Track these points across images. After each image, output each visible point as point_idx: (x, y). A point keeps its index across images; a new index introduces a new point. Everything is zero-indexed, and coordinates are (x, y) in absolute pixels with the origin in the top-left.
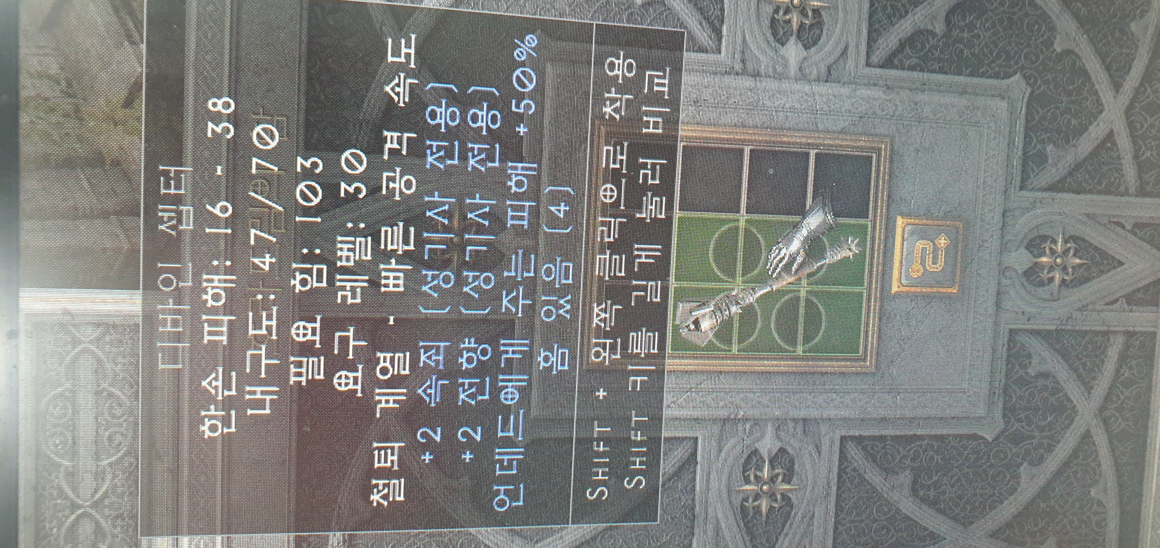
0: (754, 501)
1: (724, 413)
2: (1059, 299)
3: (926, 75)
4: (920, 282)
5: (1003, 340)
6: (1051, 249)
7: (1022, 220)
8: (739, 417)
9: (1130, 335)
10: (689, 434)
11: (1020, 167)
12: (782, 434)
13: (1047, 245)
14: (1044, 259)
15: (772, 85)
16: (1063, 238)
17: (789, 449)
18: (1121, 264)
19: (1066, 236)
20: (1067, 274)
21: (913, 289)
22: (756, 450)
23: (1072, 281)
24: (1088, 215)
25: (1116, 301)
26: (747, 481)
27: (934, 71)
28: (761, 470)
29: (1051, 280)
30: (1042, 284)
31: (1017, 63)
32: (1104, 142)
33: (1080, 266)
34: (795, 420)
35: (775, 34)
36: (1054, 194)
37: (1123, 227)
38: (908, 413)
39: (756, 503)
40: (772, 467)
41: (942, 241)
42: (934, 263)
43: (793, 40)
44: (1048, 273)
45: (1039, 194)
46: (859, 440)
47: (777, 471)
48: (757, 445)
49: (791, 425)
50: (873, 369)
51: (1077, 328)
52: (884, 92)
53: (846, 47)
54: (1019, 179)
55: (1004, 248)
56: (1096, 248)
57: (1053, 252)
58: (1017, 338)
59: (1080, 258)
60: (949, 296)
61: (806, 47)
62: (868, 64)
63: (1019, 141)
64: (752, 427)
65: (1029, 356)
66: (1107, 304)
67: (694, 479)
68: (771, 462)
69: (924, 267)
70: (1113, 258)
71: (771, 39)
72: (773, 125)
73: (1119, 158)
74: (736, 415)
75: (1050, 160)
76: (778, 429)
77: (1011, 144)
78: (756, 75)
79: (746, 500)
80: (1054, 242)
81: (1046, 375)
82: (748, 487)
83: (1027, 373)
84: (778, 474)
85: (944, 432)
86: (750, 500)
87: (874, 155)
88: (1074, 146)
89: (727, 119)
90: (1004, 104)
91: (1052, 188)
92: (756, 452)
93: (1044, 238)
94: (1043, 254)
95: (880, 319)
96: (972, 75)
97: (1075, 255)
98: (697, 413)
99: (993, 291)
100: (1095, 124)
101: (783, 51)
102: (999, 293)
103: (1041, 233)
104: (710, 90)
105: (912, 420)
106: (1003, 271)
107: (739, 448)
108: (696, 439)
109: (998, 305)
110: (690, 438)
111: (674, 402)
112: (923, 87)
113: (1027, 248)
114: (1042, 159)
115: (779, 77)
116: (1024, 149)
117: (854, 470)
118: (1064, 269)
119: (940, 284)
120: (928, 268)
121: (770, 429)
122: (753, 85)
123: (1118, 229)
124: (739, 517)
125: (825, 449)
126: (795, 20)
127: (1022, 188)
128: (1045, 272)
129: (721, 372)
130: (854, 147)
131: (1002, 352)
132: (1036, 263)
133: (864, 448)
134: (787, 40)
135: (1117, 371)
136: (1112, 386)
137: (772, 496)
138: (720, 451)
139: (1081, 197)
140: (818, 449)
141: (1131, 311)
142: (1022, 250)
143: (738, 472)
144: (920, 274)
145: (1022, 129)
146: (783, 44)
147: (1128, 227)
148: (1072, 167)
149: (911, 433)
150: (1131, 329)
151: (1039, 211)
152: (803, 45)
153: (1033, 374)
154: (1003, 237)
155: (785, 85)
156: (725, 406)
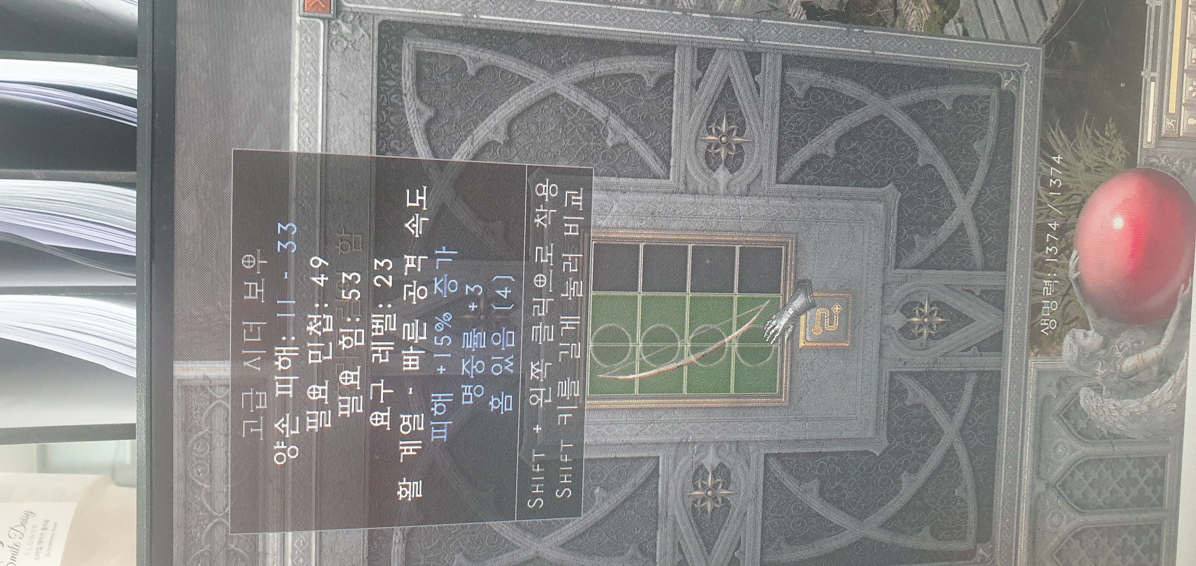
0: (702, 503)
1: (677, 439)
2: (926, 349)
3: (822, 187)
4: (820, 339)
5: (886, 379)
6: (920, 311)
7: (897, 292)
8: (689, 441)
9: (980, 373)
10: (652, 454)
11: (894, 251)
12: (721, 452)
13: (917, 309)
14: (915, 319)
15: (708, 200)
16: (929, 303)
17: (726, 464)
18: (972, 321)
19: (931, 303)
20: (933, 329)
21: (815, 344)
22: (702, 465)
23: (936, 334)
24: (946, 285)
25: (970, 348)
26: (696, 488)
27: (828, 184)
28: (706, 480)
29: (921, 334)
30: (913, 337)
31: (890, 176)
32: (957, 231)
33: (942, 323)
34: (730, 442)
35: (708, 163)
36: (921, 271)
37: (974, 293)
38: (815, 435)
39: (703, 505)
40: (714, 477)
41: (837, 309)
42: (830, 325)
43: (722, 166)
44: (918, 329)
45: (909, 271)
46: (778, 456)
47: (717, 480)
48: (702, 461)
49: (727, 446)
50: (787, 404)
51: (941, 369)
52: (790, 202)
53: (761, 171)
54: (894, 261)
55: (884, 313)
56: (954, 310)
57: (921, 314)
58: (896, 378)
59: (942, 318)
60: (844, 349)
61: (732, 172)
62: (777, 182)
63: (893, 233)
64: (698, 448)
65: (905, 391)
66: (963, 351)
67: (657, 487)
68: (713, 474)
69: (824, 329)
70: (967, 317)
71: (705, 166)
72: (708, 228)
73: (968, 243)
74: (687, 440)
75: (918, 246)
76: (717, 449)
77: (887, 235)
78: (696, 193)
79: (695, 502)
80: (922, 306)
81: (918, 406)
82: (696, 493)
83: (905, 404)
84: (719, 482)
85: (843, 449)
86: (699, 502)
87: (783, 248)
88: (935, 234)
89: (674, 225)
90: (881, 206)
91: (918, 267)
92: (702, 466)
93: (914, 303)
94: (914, 316)
95: (791, 366)
96: (855, 186)
97: (937, 316)
98: (657, 439)
99: (876, 343)
100: (950, 218)
101: (715, 175)
102: (881, 345)
103: (913, 300)
104: (662, 205)
105: (818, 441)
106: (884, 329)
107: (690, 463)
108: (658, 457)
109: (880, 354)
110: (654, 457)
111: (641, 431)
112: (820, 196)
113: (902, 311)
114: (911, 245)
115: (713, 194)
116: (897, 238)
117: (776, 478)
118: (930, 326)
119: (835, 340)
120: (826, 328)
121: (712, 450)
122: (693, 200)
123: (970, 295)
124: (691, 514)
125: (753, 463)
126: (723, 152)
127: (896, 267)
128: (916, 328)
129: (675, 408)
130: (768, 242)
131: (885, 388)
132: (909, 323)
133: (783, 462)
134: (717, 167)
135: (972, 401)
136: (969, 412)
137: (715, 499)
138: (675, 467)
139: (941, 272)
140: (748, 462)
141: (981, 356)
142: (898, 312)
143: (689, 481)
144: (820, 333)
145: (895, 224)
146: (714, 171)
147: (977, 294)
148: (934, 250)
149: (818, 451)
150: (982, 369)
151: (909, 284)
152: (729, 170)
153: (908, 404)
154: (883, 303)
155: (717, 199)
156: (679, 433)
